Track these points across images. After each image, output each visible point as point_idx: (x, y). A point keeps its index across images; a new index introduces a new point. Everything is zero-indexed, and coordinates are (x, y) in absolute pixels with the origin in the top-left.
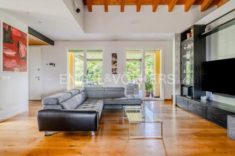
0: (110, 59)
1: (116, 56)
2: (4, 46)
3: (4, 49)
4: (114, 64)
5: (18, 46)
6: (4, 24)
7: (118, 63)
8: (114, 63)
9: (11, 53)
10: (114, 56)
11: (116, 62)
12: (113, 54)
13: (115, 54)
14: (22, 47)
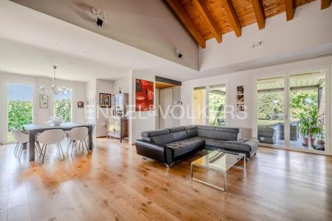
0: (235, 93)
1: (243, 89)
2: (136, 94)
3: (137, 96)
4: (239, 99)
5: (147, 93)
6: (137, 80)
7: (245, 98)
8: (240, 97)
9: (141, 98)
10: (241, 89)
11: (242, 96)
12: (238, 88)
13: (241, 87)
14: (149, 92)
